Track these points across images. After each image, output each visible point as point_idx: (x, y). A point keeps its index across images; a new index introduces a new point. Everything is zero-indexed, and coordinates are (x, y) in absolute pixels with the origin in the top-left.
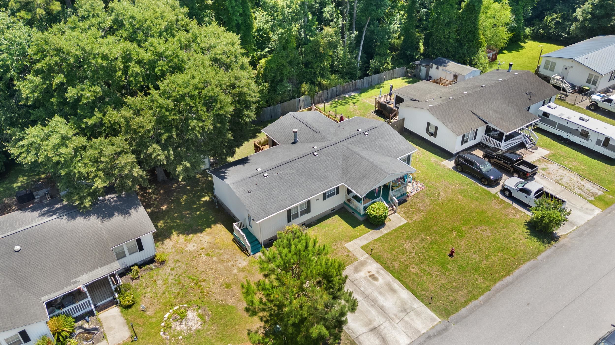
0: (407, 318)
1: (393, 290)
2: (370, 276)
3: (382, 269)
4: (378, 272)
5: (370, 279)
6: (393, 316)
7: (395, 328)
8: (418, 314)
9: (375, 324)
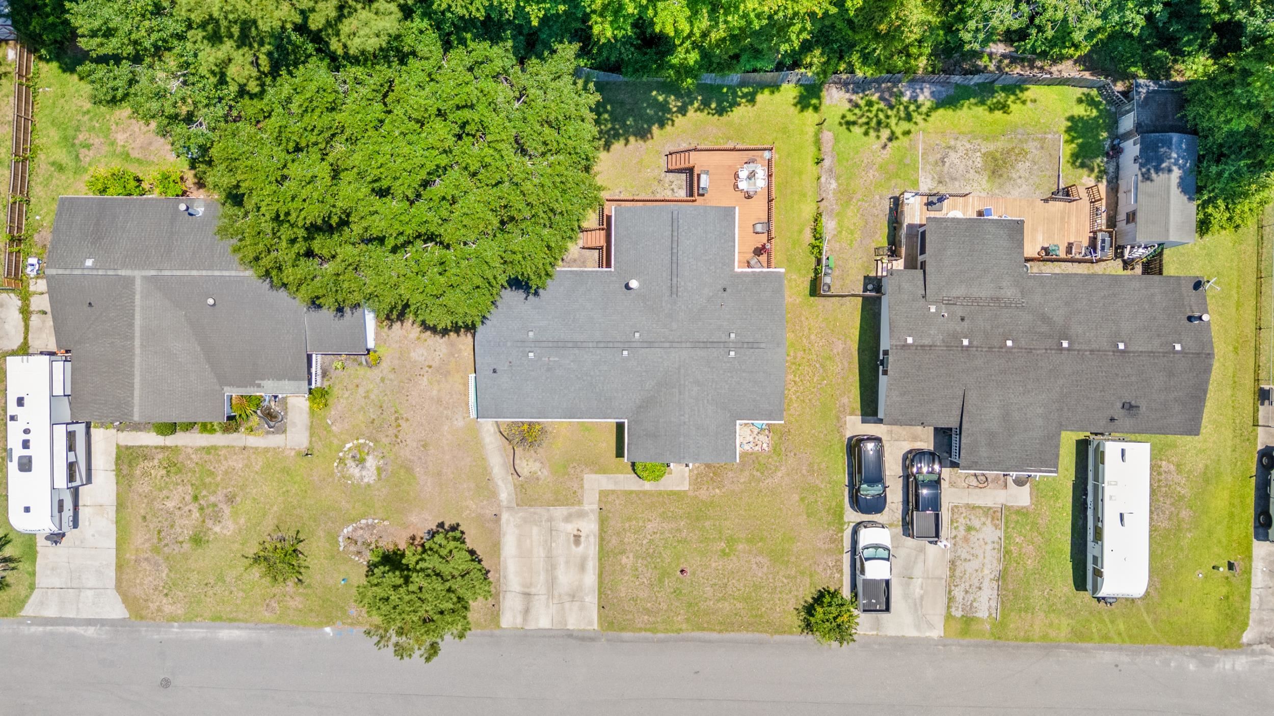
0: (567, 605)
1: (582, 567)
2: (575, 536)
3: (595, 536)
4: (588, 536)
5: (572, 538)
6: (556, 593)
7: (547, 606)
8: (582, 608)
9: (533, 590)
